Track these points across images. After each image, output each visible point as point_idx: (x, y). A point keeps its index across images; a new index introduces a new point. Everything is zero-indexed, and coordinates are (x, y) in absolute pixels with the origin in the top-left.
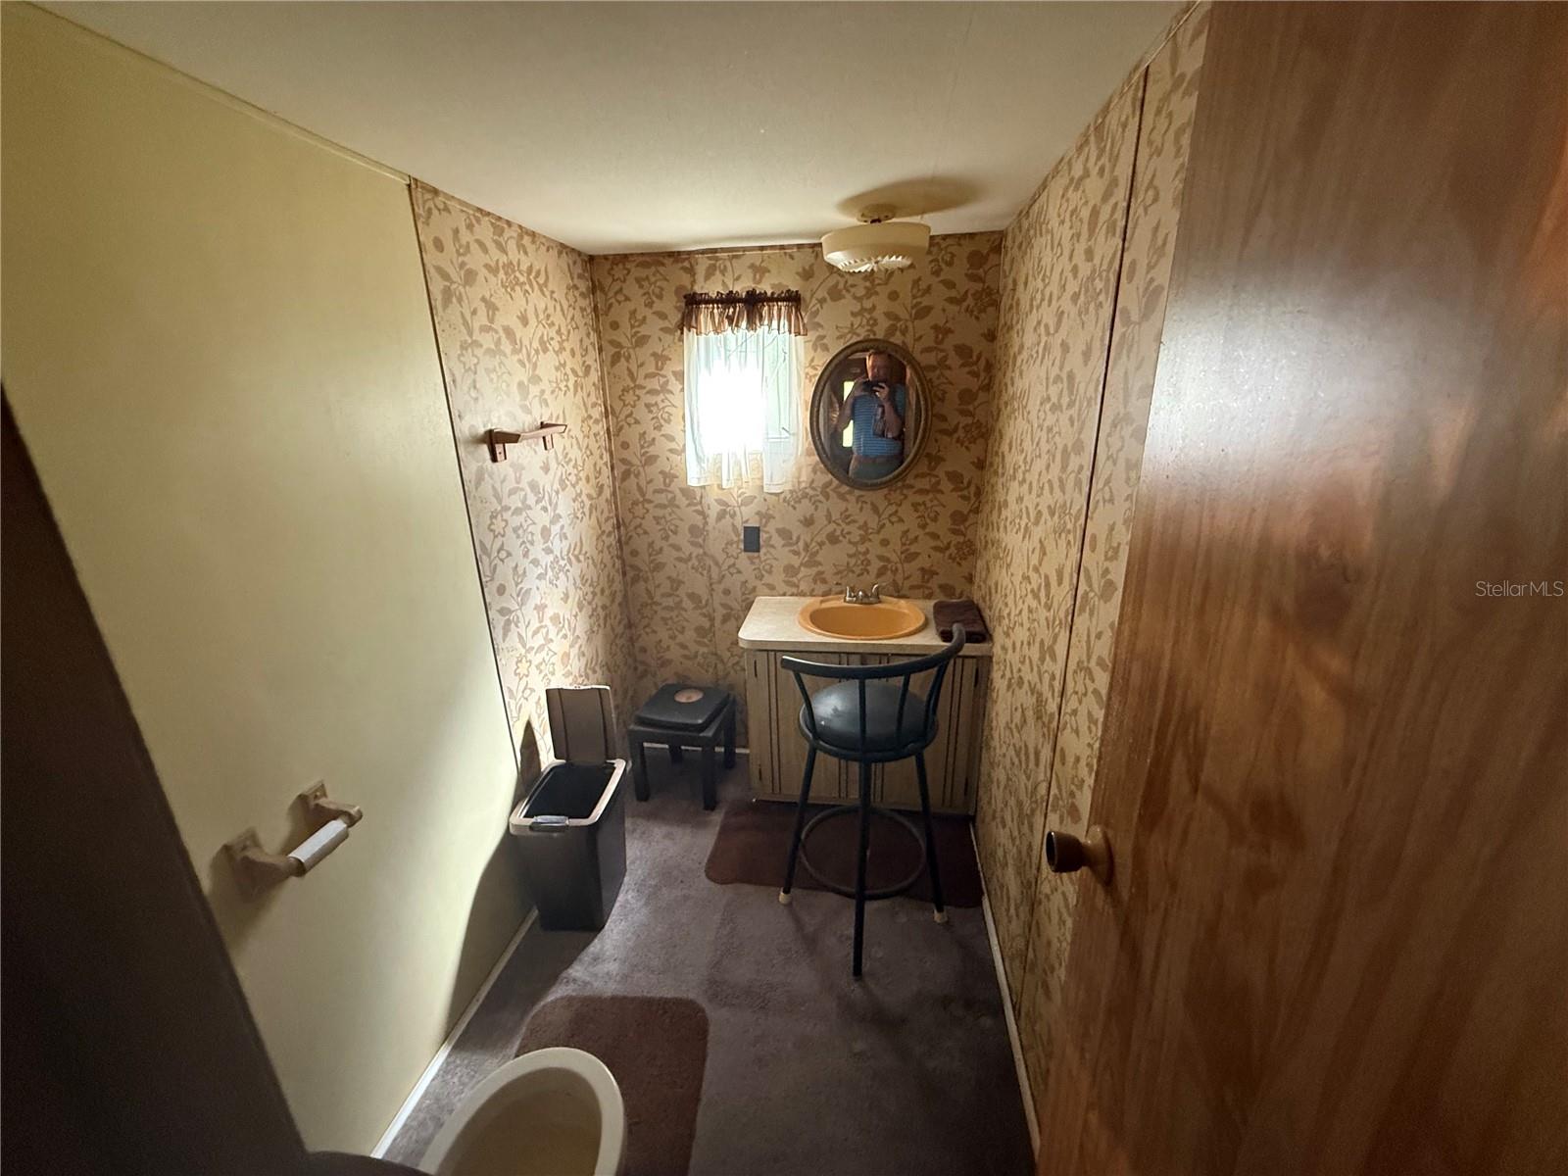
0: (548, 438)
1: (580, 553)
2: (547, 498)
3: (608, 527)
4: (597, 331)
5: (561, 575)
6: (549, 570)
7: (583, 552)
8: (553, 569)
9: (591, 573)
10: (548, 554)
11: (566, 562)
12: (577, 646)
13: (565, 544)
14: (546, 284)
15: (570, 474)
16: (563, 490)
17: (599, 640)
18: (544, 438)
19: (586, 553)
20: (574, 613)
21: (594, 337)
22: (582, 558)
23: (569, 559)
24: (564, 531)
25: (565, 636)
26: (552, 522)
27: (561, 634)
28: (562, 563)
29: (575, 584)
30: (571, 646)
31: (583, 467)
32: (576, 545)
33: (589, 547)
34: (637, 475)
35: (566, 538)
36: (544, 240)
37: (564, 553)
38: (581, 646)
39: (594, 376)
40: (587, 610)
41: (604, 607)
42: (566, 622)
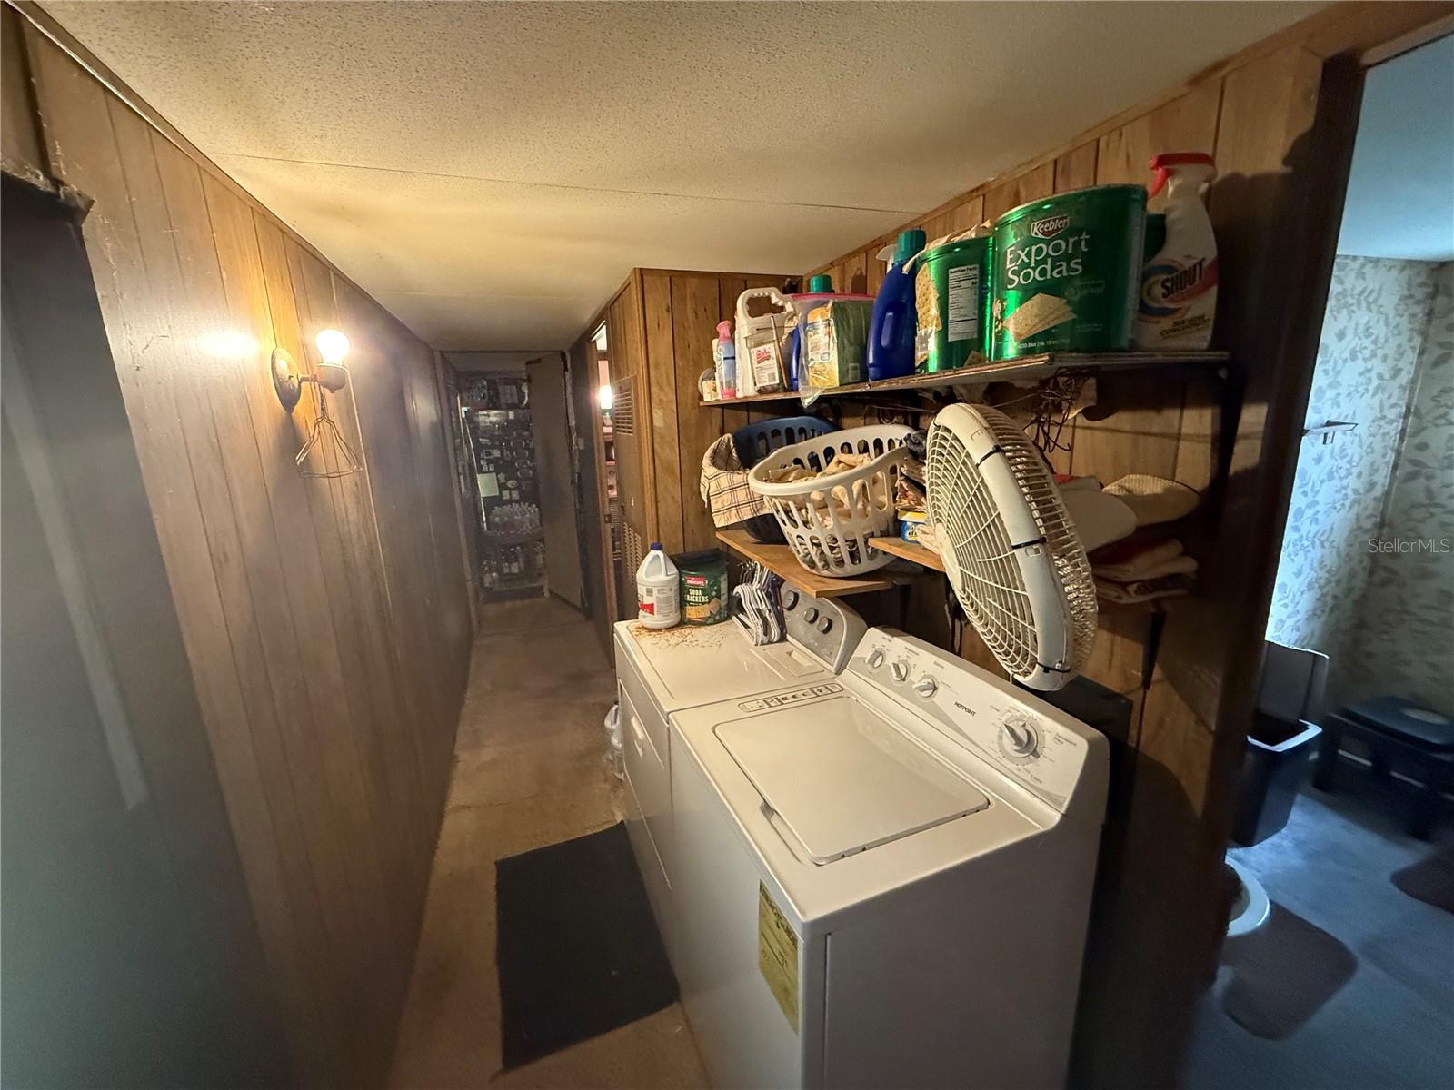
0: (1330, 435)
1: (1327, 540)
2: (1311, 484)
3: (1368, 524)
4: (1425, 335)
5: (1301, 553)
6: (1291, 545)
7: (1330, 540)
8: (1295, 545)
9: (1332, 560)
10: (1295, 532)
11: (1309, 543)
12: (1294, 619)
13: (1314, 528)
14: (1375, 301)
15: (1341, 468)
16: (1329, 480)
17: (1317, 625)
18: (1326, 435)
19: (1333, 541)
20: (1301, 589)
21: (1418, 341)
22: (1326, 544)
23: (1313, 543)
24: (1318, 516)
25: (1285, 606)
26: (1309, 506)
27: (1282, 603)
28: (1305, 543)
29: (1311, 565)
30: (1289, 617)
31: (1358, 463)
32: (1325, 531)
33: (1339, 538)
34: (1430, 478)
35: (1317, 523)
36: (1387, 263)
37: (1311, 535)
38: (1298, 621)
39: (1404, 378)
40: (1316, 593)
41: (1335, 597)
42: (1291, 594)
